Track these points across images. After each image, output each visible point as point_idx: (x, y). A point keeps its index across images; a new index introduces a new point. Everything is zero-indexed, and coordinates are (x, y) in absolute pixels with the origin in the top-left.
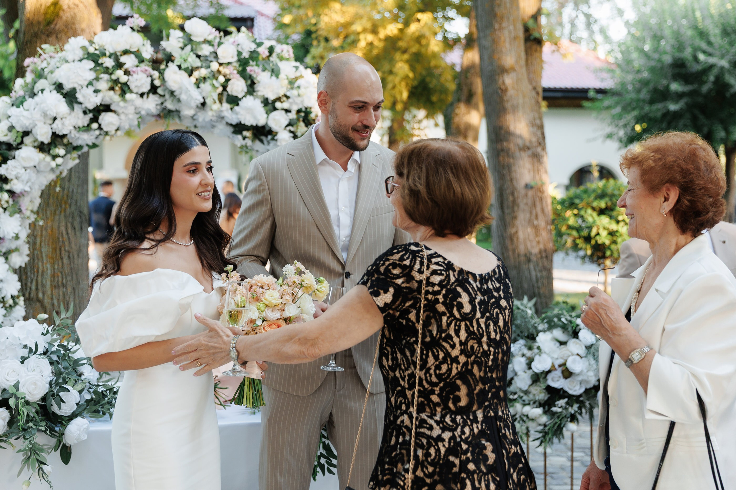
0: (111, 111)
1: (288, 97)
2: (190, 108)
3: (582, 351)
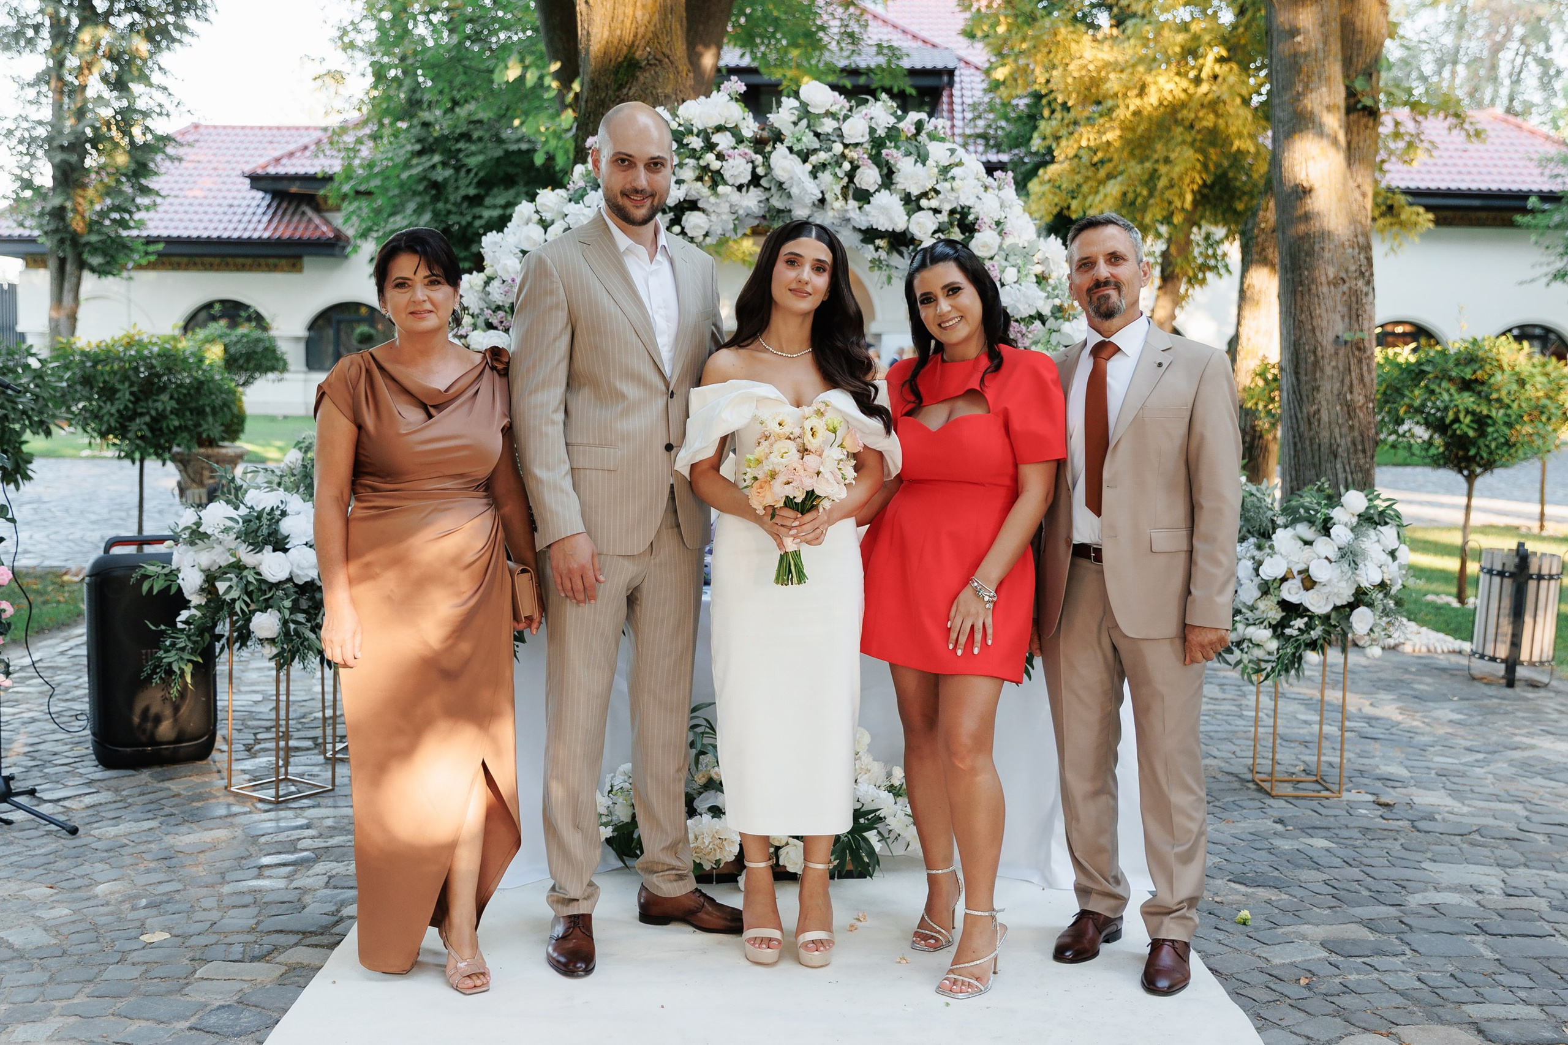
0: (698, 209)
1: (937, 192)
2: (805, 206)
3: (1333, 554)
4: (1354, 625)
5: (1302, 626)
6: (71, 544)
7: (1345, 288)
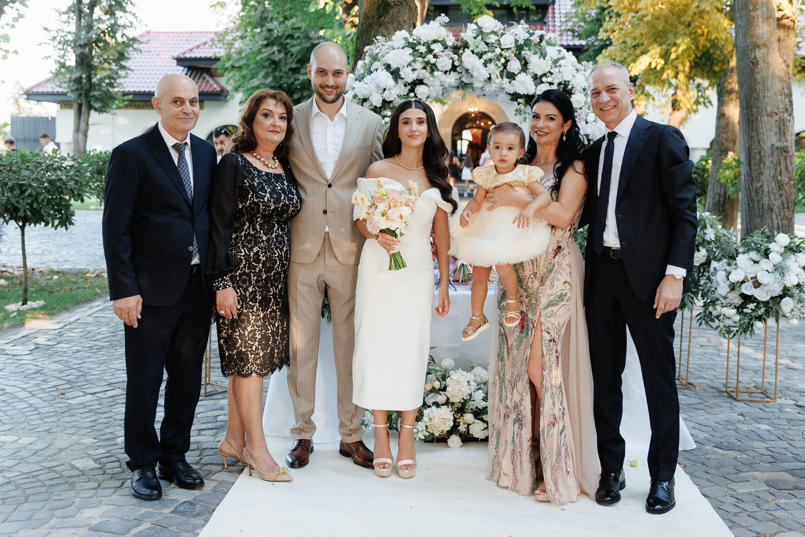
0: (423, 84)
1: (551, 73)
2: (480, 82)
3: (770, 268)
4: (783, 308)
5: (753, 308)
6: (89, 257)
7: (777, 118)
